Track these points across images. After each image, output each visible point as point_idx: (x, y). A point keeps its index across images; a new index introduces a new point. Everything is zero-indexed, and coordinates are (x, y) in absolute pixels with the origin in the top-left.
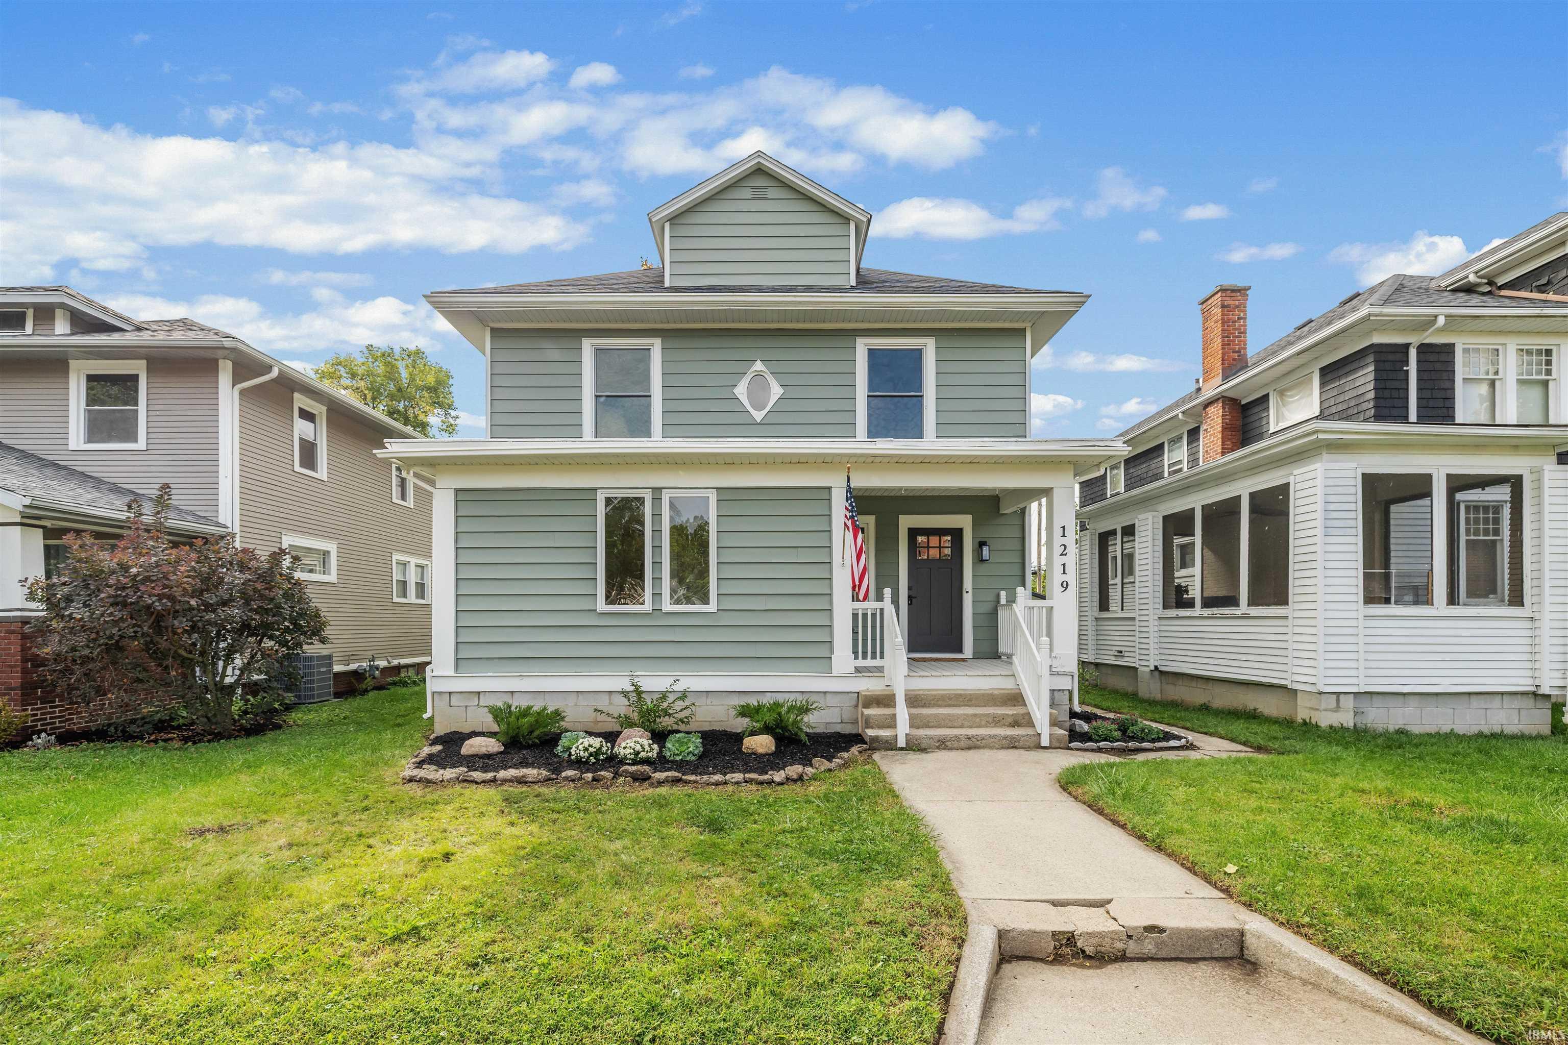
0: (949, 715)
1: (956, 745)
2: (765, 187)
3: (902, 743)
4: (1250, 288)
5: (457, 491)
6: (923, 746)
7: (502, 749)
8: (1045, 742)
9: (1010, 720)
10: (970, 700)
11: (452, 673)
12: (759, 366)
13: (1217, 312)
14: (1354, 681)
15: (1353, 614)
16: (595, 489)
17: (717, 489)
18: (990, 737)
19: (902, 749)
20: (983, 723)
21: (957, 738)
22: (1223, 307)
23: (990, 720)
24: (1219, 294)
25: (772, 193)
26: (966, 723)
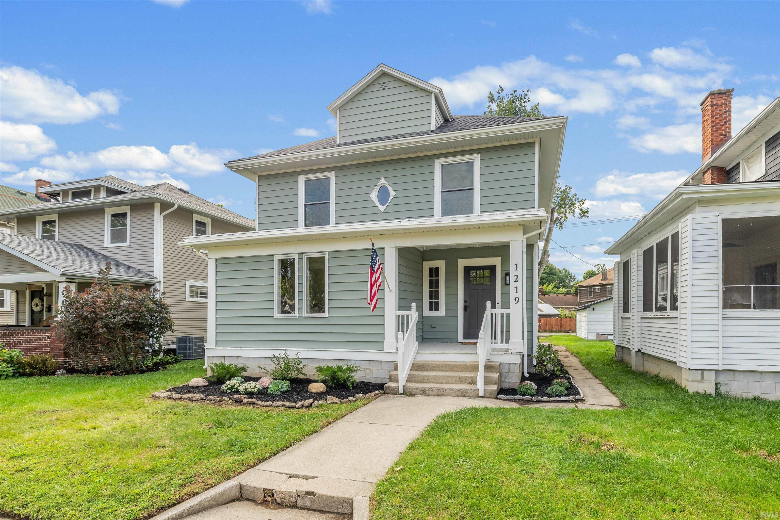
0: (435, 376)
1: (431, 393)
2: (387, 82)
3: (401, 390)
4: (733, 90)
5: (217, 259)
6: (413, 393)
7: (207, 384)
8: (481, 394)
9: (469, 380)
10: (453, 368)
11: (214, 347)
12: (383, 181)
13: (709, 109)
14: (715, 362)
15: (715, 316)
16: (273, 255)
17: (328, 252)
18: (451, 389)
19: (401, 394)
20: (454, 381)
21: (432, 389)
22: (712, 105)
23: (458, 380)
24: (709, 98)
25: (390, 85)
26: (444, 381)
